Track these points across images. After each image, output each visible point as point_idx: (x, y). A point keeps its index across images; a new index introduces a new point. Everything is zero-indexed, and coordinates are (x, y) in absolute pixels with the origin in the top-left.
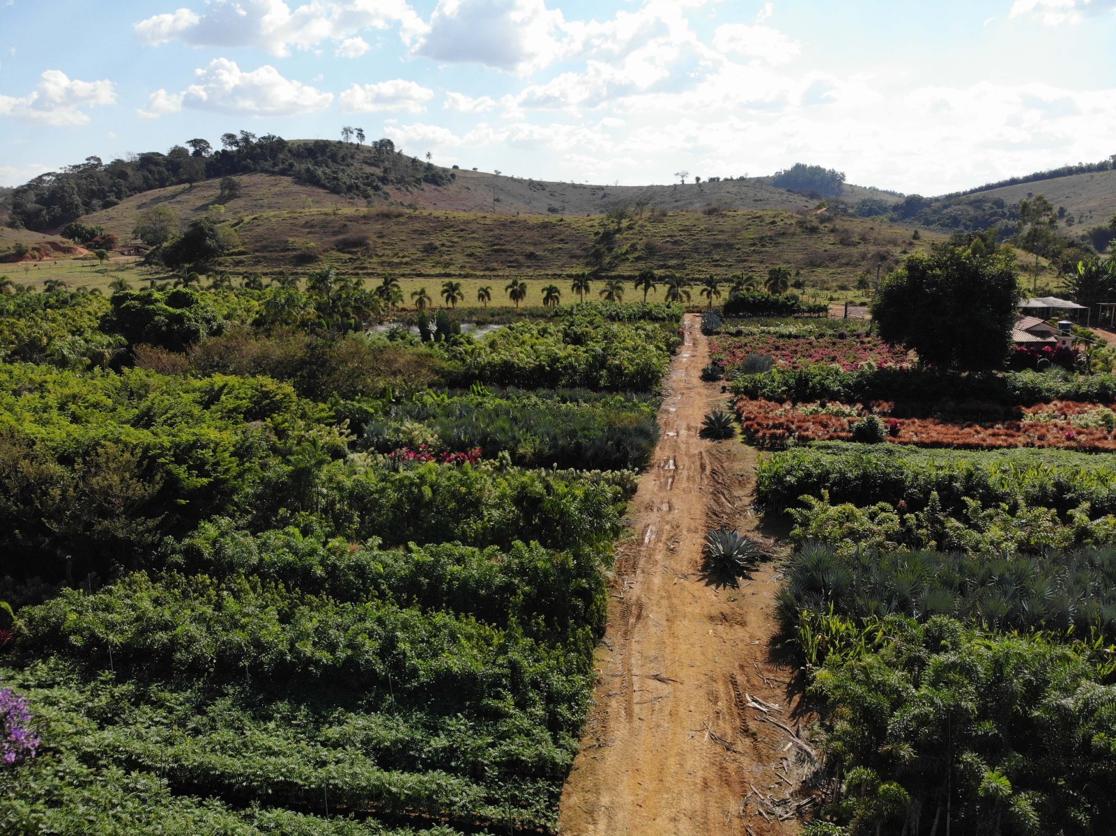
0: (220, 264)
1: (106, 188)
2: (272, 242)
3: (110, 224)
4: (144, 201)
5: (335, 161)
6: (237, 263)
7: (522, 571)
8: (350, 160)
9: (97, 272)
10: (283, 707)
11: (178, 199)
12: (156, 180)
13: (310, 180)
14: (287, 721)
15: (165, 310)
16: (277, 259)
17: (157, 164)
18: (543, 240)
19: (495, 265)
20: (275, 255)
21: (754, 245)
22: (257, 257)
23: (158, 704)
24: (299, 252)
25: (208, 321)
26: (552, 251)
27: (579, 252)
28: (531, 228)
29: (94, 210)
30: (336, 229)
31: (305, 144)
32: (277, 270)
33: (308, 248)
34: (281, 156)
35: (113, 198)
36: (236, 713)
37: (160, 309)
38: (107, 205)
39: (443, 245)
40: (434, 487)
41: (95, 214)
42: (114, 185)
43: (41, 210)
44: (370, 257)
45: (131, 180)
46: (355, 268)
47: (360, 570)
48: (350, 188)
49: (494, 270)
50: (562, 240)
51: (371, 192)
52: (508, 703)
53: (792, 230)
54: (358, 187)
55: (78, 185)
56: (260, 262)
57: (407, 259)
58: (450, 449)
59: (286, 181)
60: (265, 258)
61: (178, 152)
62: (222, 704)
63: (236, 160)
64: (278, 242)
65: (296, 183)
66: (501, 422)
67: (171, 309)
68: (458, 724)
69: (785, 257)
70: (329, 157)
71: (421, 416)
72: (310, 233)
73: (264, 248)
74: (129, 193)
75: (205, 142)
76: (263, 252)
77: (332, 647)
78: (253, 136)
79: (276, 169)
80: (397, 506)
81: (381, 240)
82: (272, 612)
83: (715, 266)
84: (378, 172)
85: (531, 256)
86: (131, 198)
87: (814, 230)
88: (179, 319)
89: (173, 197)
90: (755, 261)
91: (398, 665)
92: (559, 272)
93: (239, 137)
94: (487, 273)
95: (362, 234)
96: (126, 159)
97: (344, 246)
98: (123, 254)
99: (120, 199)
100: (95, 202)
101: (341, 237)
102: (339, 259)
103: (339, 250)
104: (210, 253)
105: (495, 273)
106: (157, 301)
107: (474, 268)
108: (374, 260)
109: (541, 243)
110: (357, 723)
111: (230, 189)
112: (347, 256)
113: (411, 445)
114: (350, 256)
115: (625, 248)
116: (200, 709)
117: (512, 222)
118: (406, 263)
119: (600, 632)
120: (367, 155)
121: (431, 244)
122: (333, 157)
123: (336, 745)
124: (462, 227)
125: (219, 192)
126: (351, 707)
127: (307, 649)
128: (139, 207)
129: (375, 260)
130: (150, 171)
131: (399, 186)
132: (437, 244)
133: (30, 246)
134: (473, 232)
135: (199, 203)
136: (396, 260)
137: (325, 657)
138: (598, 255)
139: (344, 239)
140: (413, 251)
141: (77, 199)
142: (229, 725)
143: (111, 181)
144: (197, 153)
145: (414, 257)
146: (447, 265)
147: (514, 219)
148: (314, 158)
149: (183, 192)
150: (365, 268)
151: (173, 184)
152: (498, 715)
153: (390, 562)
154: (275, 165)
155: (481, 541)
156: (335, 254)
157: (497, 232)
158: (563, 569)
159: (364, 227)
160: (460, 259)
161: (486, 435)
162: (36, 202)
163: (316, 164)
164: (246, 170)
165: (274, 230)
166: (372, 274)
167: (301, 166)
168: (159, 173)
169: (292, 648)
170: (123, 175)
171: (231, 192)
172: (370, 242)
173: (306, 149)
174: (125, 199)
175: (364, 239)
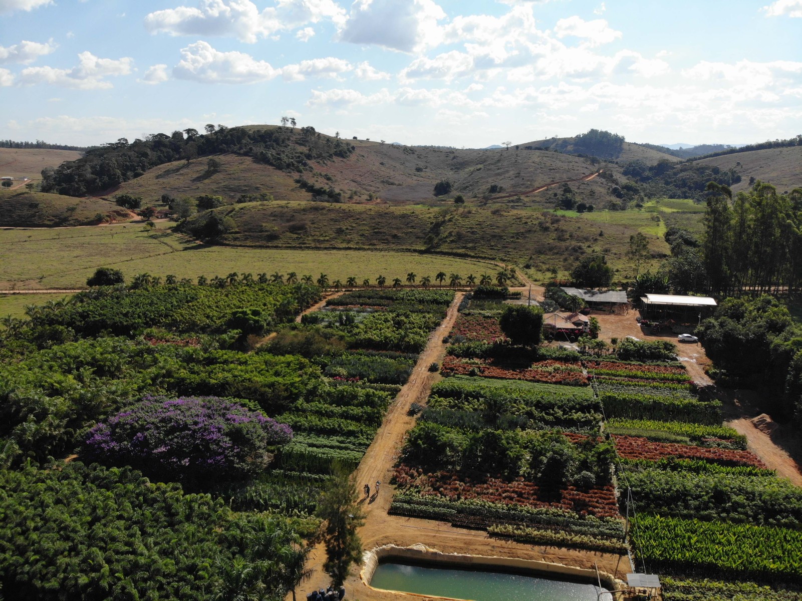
0: (226, 239)
1: (136, 164)
2: (254, 226)
3: (142, 189)
4: (160, 173)
5: (278, 144)
6: (235, 239)
7: (365, 413)
8: (287, 142)
10: (323, 435)
11: (181, 172)
12: (165, 157)
13: (262, 159)
16: (257, 237)
17: (165, 146)
18: (402, 226)
19: (375, 242)
20: (256, 234)
21: (513, 237)
22: (246, 235)
23: (301, 435)
24: (269, 233)
26: (406, 234)
27: (421, 235)
28: (395, 218)
29: (129, 179)
30: (289, 218)
31: (258, 131)
32: (257, 244)
33: (274, 230)
34: (244, 141)
35: (140, 171)
36: (314, 436)
37: (250, 317)
38: (137, 175)
39: (347, 229)
40: (347, 392)
41: (130, 182)
42: (140, 161)
43: (96, 179)
44: (308, 236)
45: (150, 157)
46: (299, 243)
47: (332, 412)
48: (288, 166)
49: (375, 245)
50: (412, 227)
51: (301, 168)
52: (360, 435)
53: (534, 229)
54: (293, 165)
55: (116, 161)
56: (248, 238)
57: (328, 238)
58: (350, 376)
59: (248, 160)
60: (250, 235)
61: (177, 135)
63: (216, 144)
64: (257, 226)
65: (254, 162)
66: (365, 368)
67: (253, 317)
68: (352, 438)
69: (527, 247)
70: (275, 141)
71: (342, 364)
72: (274, 220)
73: (250, 230)
74: (149, 167)
75: (195, 131)
76: (249, 232)
78: (226, 128)
79: (242, 151)
80: (338, 396)
81: (313, 226)
83: (492, 249)
84: (305, 149)
85: (395, 236)
86: (151, 170)
87: (546, 229)
90: (511, 248)
91: (341, 429)
92: (409, 248)
93: (217, 129)
94: (370, 247)
95: (303, 222)
96: (144, 140)
97: (293, 229)
98: (158, 218)
99: (144, 170)
100: (129, 173)
101: (291, 223)
102: (290, 238)
103: (291, 232)
105: (375, 247)
106: (248, 314)
107: (363, 244)
108: (309, 239)
109: (401, 228)
110: (335, 438)
111: (214, 166)
112: (295, 236)
113: (339, 375)
114: (297, 236)
115: (446, 234)
116: (308, 435)
117: (386, 213)
118: (327, 241)
119: (380, 425)
120: (298, 137)
121: (340, 228)
122: (276, 141)
123: (332, 440)
124: (358, 217)
125: (206, 168)
126: (334, 435)
127: (325, 426)
128: (157, 177)
130: (161, 151)
131: (319, 160)
132: (344, 228)
133: (104, 214)
134: (364, 220)
135: (195, 176)
136: (322, 239)
137: (329, 427)
138: (431, 239)
139: (293, 226)
140: (331, 232)
141: (118, 172)
142: (314, 438)
143: (138, 159)
144: (190, 138)
145: (331, 236)
146: (349, 242)
147: (387, 211)
148: (265, 142)
149: (184, 167)
150: (305, 243)
151: (176, 160)
152: (358, 437)
153: (338, 410)
154: (241, 148)
155: (357, 406)
156: (288, 234)
157: (377, 220)
158: (374, 413)
159: (304, 217)
160: (356, 237)
161: (360, 373)
162: (92, 174)
163: (266, 147)
164: (223, 152)
165: (254, 217)
166: (308, 247)
167: (259, 149)
169: (322, 426)
170: (145, 155)
171: (214, 168)
172: (307, 227)
173: (260, 136)
174: (147, 171)
175: (304, 225)
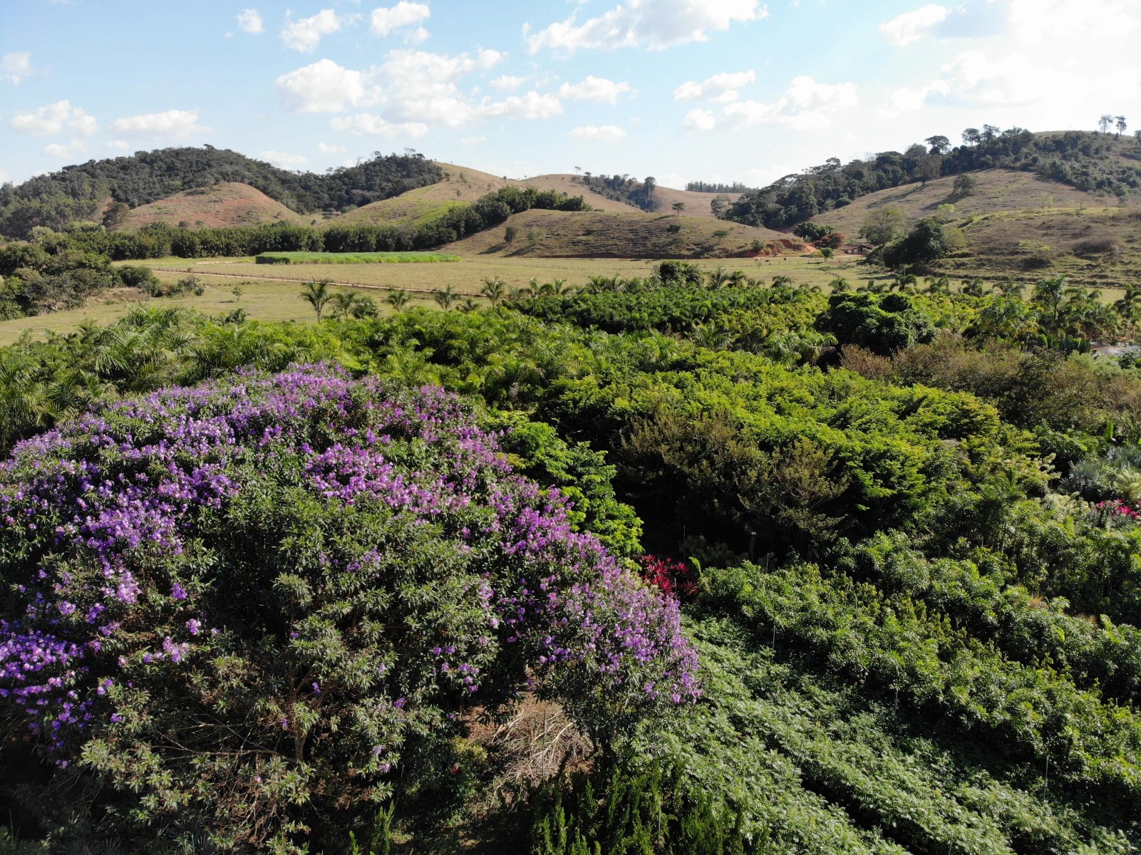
0: (940, 266)
1: (841, 189)
2: (1001, 244)
3: (840, 223)
4: (875, 200)
5: (1086, 154)
6: (958, 266)
8: (1104, 153)
9: (820, 269)
10: (926, 745)
11: (908, 198)
12: (889, 179)
13: (1053, 176)
14: (927, 761)
15: (877, 313)
16: (1004, 263)
17: (893, 163)
20: (1001, 258)
22: (981, 260)
23: (807, 695)
24: (1029, 256)
25: (918, 327)
29: (827, 210)
30: (1077, 231)
31: (1054, 136)
32: (1001, 274)
33: (1040, 252)
34: (1025, 150)
35: (846, 198)
36: (878, 733)
37: (872, 312)
38: (840, 204)
41: (827, 213)
42: (849, 185)
43: (780, 210)
44: (1114, 264)
45: (865, 180)
46: (1092, 277)
48: (1100, 185)
51: (1125, 188)
54: (1110, 183)
55: (815, 186)
56: (984, 265)
59: (1027, 178)
60: (989, 261)
61: (916, 151)
62: (864, 719)
63: (975, 156)
64: (1007, 244)
65: (1038, 179)
67: (883, 313)
68: (1117, 841)
70: (1080, 150)
72: (1046, 235)
73: (991, 251)
74: (861, 193)
75: (945, 138)
76: (988, 254)
77: (990, 705)
78: (997, 130)
79: (1018, 164)
81: (1130, 245)
82: (933, 645)
84: (1137, 164)
86: (863, 198)
88: (890, 323)
89: (904, 196)
93: (982, 131)
95: (1108, 238)
96: (864, 159)
97: (1083, 251)
98: (846, 253)
99: (852, 198)
100: (829, 202)
101: (1081, 240)
102: (1075, 265)
103: (1077, 255)
104: (931, 254)
106: (871, 303)
108: (1117, 268)
110: (999, 794)
111: (964, 187)
112: (1085, 262)
113: (1126, 498)
114: (1089, 262)
116: (844, 715)
120: (1128, 146)
122: (1086, 150)
123: (972, 807)
125: (951, 190)
126: (997, 774)
127: (963, 696)
128: (869, 207)
129: (1119, 267)
130: (885, 171)
133: (766, 243)
135: (928, 203)
137: (980, 712)
139: (1085, 243)
141: (813, 199)
142: (869, 742)
143: (846, 182)
144: (935, 151)
148: (1063, 151)
149: (914, 191)
150: (1105, 277)
151: (905, 183)
153: (1075, 631)
154: (1017, 160)
156: (1072, 259)
159: (1111, 230)
162: (776, 202)
163: (1064, 157)
164: (984, 166)
165: (1005, 230)
166: (1112, 284)
167: (1045, 161)
168: (894, 172)
169: (947, 690)
170: (859, 175)
171: (964, 190)
172: (1116, 247)
173: (1054, 142)
174: (857, 199)
175: (1109, 243)
